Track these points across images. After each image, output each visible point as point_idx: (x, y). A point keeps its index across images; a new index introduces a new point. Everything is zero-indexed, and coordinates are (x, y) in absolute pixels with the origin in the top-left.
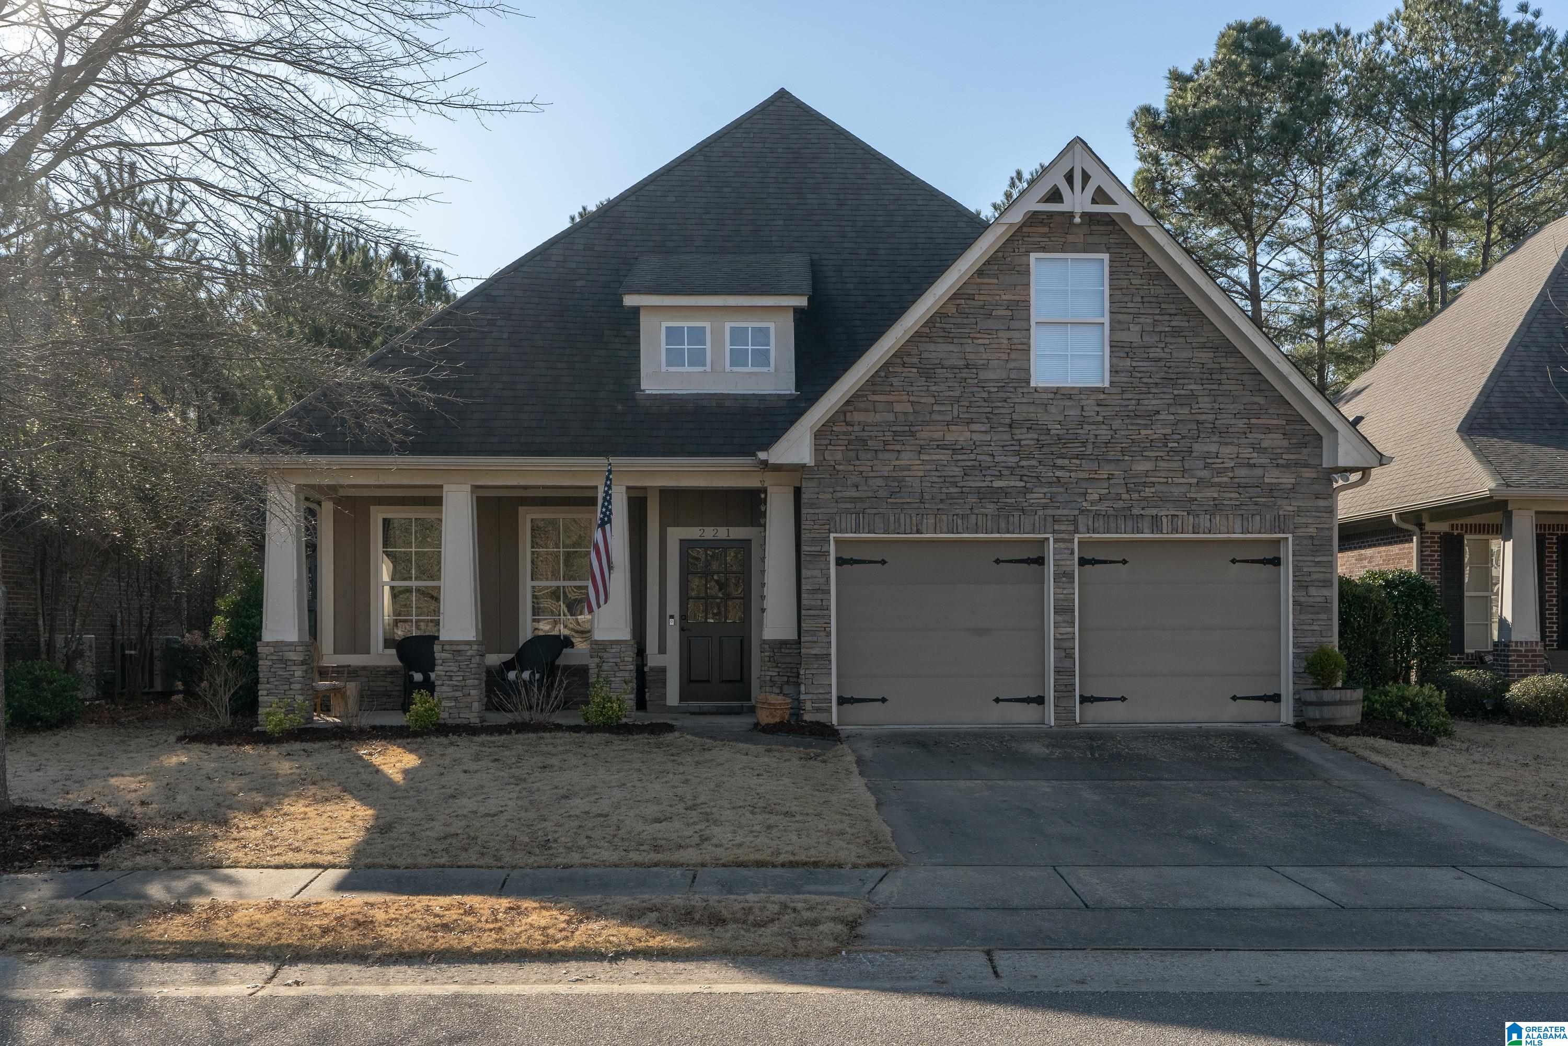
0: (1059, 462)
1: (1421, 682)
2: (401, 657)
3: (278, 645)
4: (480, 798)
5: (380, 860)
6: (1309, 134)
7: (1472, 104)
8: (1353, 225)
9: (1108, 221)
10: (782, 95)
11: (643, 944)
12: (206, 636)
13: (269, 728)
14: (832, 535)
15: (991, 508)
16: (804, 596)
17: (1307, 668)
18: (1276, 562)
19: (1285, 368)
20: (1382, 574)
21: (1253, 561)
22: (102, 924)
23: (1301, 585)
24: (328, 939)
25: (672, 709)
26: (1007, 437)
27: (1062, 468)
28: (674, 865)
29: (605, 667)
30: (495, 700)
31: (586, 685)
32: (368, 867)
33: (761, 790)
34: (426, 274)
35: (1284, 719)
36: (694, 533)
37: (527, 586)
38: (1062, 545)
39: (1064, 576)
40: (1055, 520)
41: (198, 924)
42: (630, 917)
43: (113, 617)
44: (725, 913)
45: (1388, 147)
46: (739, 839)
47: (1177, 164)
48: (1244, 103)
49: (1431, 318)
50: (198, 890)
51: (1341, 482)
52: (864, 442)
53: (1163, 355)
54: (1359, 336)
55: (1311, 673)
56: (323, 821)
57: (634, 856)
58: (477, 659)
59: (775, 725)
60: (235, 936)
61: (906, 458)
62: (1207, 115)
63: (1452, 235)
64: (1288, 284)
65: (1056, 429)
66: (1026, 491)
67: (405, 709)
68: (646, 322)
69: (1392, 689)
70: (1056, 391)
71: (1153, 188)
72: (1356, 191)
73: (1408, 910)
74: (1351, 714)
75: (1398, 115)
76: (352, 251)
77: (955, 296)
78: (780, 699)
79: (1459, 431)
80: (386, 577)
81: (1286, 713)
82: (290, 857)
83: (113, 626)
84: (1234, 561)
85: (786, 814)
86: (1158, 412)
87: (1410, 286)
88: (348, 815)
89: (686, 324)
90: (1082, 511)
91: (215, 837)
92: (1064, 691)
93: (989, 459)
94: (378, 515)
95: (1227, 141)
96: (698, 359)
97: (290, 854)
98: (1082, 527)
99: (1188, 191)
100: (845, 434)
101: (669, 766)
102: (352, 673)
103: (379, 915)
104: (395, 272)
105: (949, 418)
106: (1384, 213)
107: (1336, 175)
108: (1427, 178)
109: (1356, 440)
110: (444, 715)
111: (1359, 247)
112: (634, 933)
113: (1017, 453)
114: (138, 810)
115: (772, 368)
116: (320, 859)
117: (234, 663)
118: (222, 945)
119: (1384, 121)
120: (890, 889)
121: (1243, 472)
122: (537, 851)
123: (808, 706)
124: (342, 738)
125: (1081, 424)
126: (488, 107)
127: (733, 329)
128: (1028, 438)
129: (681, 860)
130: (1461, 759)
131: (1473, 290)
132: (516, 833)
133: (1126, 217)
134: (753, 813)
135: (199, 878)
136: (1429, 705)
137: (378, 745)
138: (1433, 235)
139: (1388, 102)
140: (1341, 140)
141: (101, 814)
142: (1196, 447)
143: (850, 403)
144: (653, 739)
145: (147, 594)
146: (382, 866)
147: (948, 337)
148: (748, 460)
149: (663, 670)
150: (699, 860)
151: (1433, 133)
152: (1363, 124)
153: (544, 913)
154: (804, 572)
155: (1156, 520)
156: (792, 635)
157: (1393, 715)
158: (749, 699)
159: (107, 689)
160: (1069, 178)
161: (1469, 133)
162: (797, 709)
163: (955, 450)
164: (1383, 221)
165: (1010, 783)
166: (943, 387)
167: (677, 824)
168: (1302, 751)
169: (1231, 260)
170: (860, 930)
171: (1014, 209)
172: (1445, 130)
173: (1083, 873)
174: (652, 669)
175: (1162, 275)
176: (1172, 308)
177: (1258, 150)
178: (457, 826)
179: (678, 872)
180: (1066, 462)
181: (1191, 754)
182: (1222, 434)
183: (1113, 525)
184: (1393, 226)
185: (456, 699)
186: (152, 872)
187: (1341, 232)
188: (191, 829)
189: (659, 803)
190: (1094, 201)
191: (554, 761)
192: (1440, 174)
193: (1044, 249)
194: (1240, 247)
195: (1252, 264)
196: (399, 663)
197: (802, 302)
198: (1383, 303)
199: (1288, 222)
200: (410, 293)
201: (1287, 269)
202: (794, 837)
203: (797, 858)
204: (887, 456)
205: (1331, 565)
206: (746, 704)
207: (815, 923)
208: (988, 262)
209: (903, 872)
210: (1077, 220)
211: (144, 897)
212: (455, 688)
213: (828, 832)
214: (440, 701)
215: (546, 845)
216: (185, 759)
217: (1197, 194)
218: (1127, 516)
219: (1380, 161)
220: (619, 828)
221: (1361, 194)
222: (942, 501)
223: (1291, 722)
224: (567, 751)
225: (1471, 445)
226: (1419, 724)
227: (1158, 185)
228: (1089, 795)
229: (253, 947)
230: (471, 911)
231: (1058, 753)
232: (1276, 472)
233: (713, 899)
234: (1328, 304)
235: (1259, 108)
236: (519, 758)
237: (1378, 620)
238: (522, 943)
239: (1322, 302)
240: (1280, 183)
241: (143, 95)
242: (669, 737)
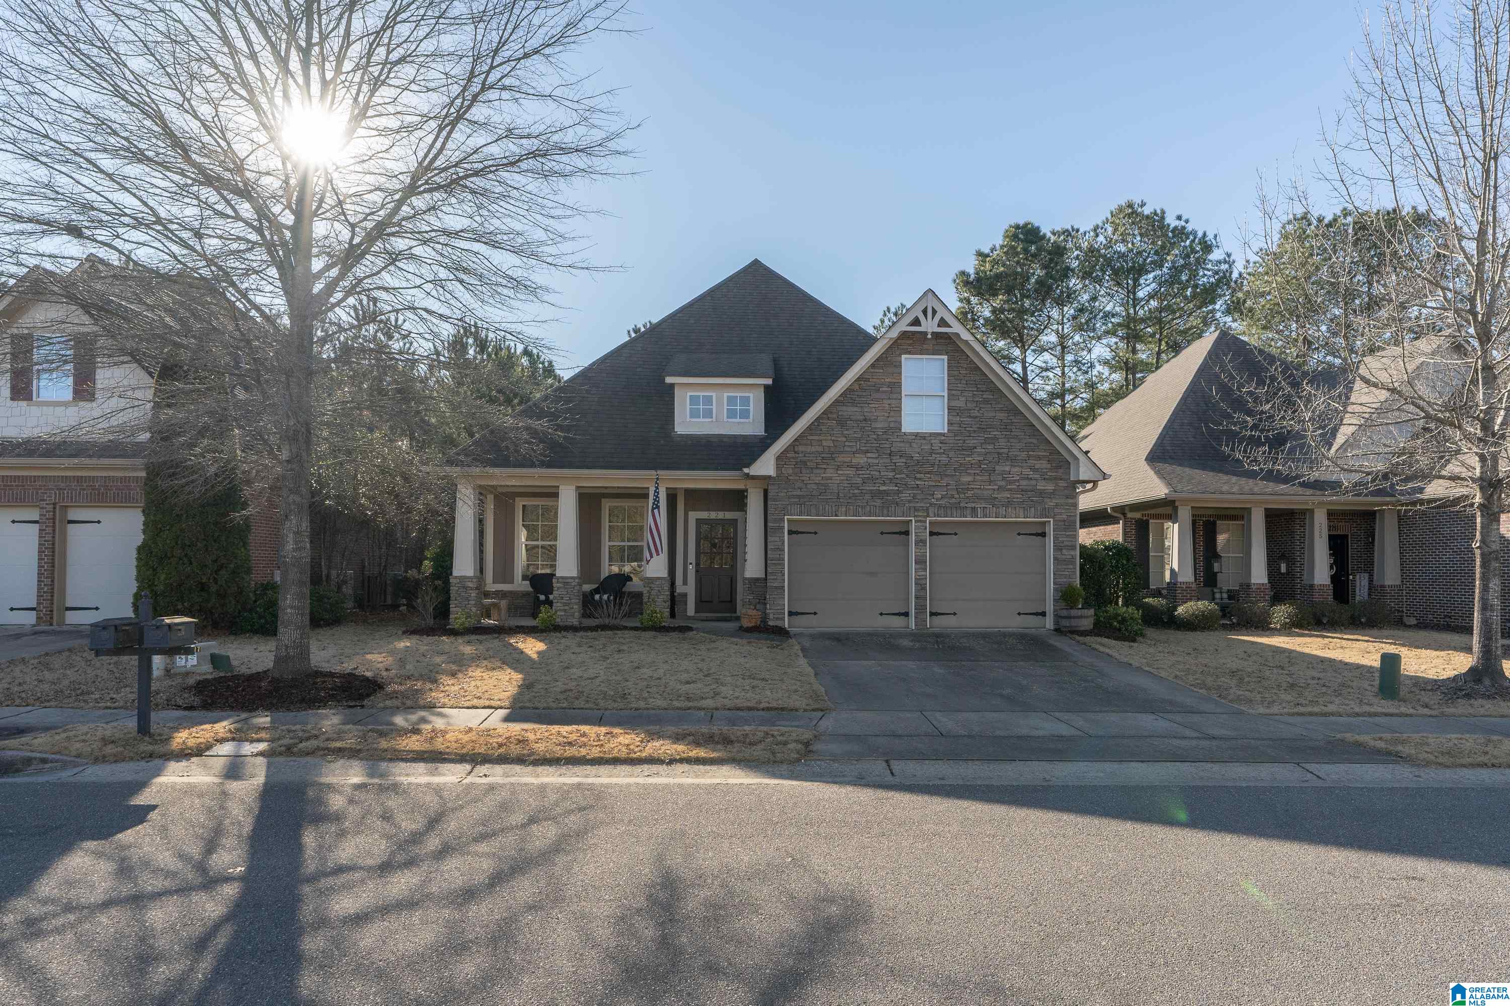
0: (918, 476)
1: (1126, 604)
2: (532, 585)
3: (463, 579)
4: (584, 668)
5: (528, 705)
6: (1057, 288)
7: (1150, 272)
8: (1081, 341)
9: (946, 337)
10: (756, 262)
11: (685, 755)
12: (419, 572)
13: (456, 626)
14: (786, 517)
15: (878, 503)
16: (769, 552)
17: (1062, 596)
18: (1043, 535)
19: (1048, 422)
20: (1102, 542)
21: (1030, 534)
22: (370, 740)
23: (1058, 548)
24: (501, 750)
25: (689, 618)
26: (888, 461)
27: (920, 479)
28: (699, 709)
29: (653, 593)
30: (588, 612)
31: (641, 603)
32: (521, 708)
33: (747, 666)
34: (543, 363)
35: (1047, 626)
36: (704, 515)
37: (606, 544)
38: (919, 524)
39: (920, 542)
40: (916, 509)
41: (426, 740)
42: (677, 738)
43: (363, 560)
44: (733, 738)
45: (1102, 296)
46: (737, 694)
47: (980, 304)
48: (1019, 270)
49: (1127, 395)
50: (424, 720)
51: (1081, 489)
52: (805, 463)
53: (978, 414)
54: (1084, 404)
55: (1065, 600)
56: (493, 682)
57: (676, 704)
58: (577, 588)
59: (752, 627)
60: (448, 747)
61: (830, 473)
62: (998, 276)
63: (1139, 347)
64: (1044, 374)
65: (916, 456)
66: (899, 492)
67: (534, 616)
68: (677, 392)
69: (1110, 609)
70: (917, 435)
71: (967, 317)
72: (1083, 321)
73: (1128, 737)
74: (1087, 623)
75: (1107, 278)
76: (501, 349)
77: (858, 379)
78: (752, 612)
79: (1146, 460)
80: (523, 540)
81: (1049, 622)
82: (475, 702)
83: (364, 567)
84: (1019, 534)
85: (763, 679)
86: (975, 448)
87: (1114, 375)
88: (507, 678)
89: (701, 394)
90: (931, 504)
91: (431, 690)
92: (921, 609)
93: (877, 473)
94: (520, 503)
95: (1009, 291)
96: (708, 414)
97: (475, 700)
98: (931, 514)
99: (987, 320)
100: (793, 458)
101: (692, 651)
102: (502, 595)
103: (531, 736)
104: (525, 361)
105: (854, 449)
106: (1099, 333)
107: (1072, 311)
108: (1124, 314)
109: (1090, 465)
110: (558, 620)
111: (1085, 353)
112: (680, 749)
113: (894, 470)
114: (384, 674)
115: (751, 420)
116: (493, 703)
117: (435, 589)
118: (441, 753)
119: (1099, 281)
120: (827, 724)
121: (1024, 483)
122: (619, 700)
123: (771, 616)
124: (500, 633)
125: (931, 454)
126: (596, 269)
127: (728, 397)
128: (900, 462)
129: (704, 706)
130: (1151, 650)
131: (1151, 378)
132: (606, 689)
133: (957, 335)
134: (743, 679)
135: (423, 713)
136: (1131, 618)
137: (521, 637)
138: (1128, 346)
139: (1102, 270)
140: (1075, 291)
141: (363, 676)
142: (997, 468)
143: (797, 441)
144: (681, 635)
145: (384, 547)
146: (529, 708)
147: (854, 403)
148: (737, 473)
149: (685, 595)
150: (714, 705)
151: (1127, 288)
152: (1087, 282)
153: (627, 736)
154: (770, 539)
155: (974, 509)
156: (764, 576)
157: (1111, 625)
158: (735, 612)
159: (360, 604)
160: (925, 312)
161: (1148, 288)
162: (765, 618)
163: (858, 468)
164: (1099, 338)
165: (891, 662)
166: (851, 432)
167: (700, 685)
168: (1058, 644)
169: (1011, 360)
170: (811, 748)
171: (893, 329)
172: (1135, 287)
173: (938, 715)
174: (679, 594)
175: (978, 368)
176: (984, 387)
177: (1028, 297)
178: (572, 685)
179: (702, 713)
180: (922, 475)
181: (995, 646)
182: (1013, 460)
183: (949, 513)
184: (1104, 341)
185: (565, 611)
186: (396, 710)
187: (1074, 344)
188: (416, 685)
189: (688, 673)
190: (939, 326)
191: (625, 647)
192: (1132, 311)
193: (910, 353)
194: (1017, 352)
195: (1024, 362)
196: (531, 589)
197: (769, 381)
198: (1099, 385)
199: (1044, 338)
200: (533, 375)
201: (1044, 365)
202: (768, 693)
203: (771, 705)
204: (818, 471)
205: (1075, 537)
206: (734, 615)
207: (785, 743)
208: (877, 360)
209: (834, 714)
210: (929, 336)
211: (393, 724)
212: (565, 604)
213: (788, 690)
214: (556, 612)
215: (624, 696)
216: (408, 644)
217: (992, 321)
218: (957, 507)
219: (1097, 304)
220: (666, 687)
221: (1087, 322)
222: (850, 498)
223: (1052, 628)
224: (631, 642)
225: (1153, 468)
226: (1126, 630)
227: (969, 316)
228: (938, 670)
229: (459, 754)
230: (584, 735)
231: (917, 645)
232: (1043, 483)
233: (725, 729)
234: (1067, 385)
235: (1028, 273)
236: (604, 645)
237: (1101, 569)
238: (615, 753)
239: (1064, 384)
240: (1040, 316)
241: (395, 260)
242: (691, 634)
